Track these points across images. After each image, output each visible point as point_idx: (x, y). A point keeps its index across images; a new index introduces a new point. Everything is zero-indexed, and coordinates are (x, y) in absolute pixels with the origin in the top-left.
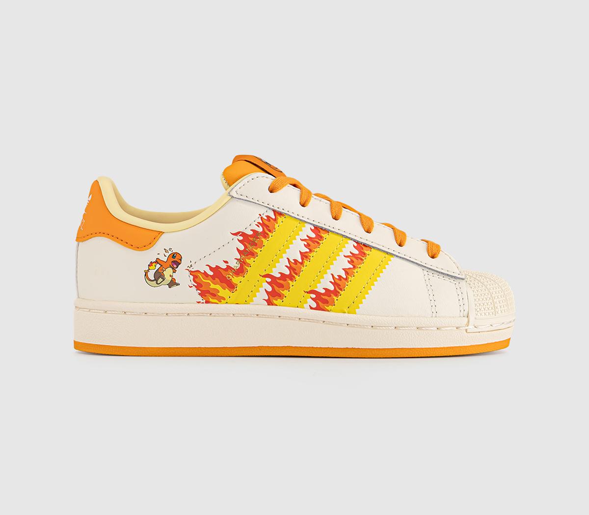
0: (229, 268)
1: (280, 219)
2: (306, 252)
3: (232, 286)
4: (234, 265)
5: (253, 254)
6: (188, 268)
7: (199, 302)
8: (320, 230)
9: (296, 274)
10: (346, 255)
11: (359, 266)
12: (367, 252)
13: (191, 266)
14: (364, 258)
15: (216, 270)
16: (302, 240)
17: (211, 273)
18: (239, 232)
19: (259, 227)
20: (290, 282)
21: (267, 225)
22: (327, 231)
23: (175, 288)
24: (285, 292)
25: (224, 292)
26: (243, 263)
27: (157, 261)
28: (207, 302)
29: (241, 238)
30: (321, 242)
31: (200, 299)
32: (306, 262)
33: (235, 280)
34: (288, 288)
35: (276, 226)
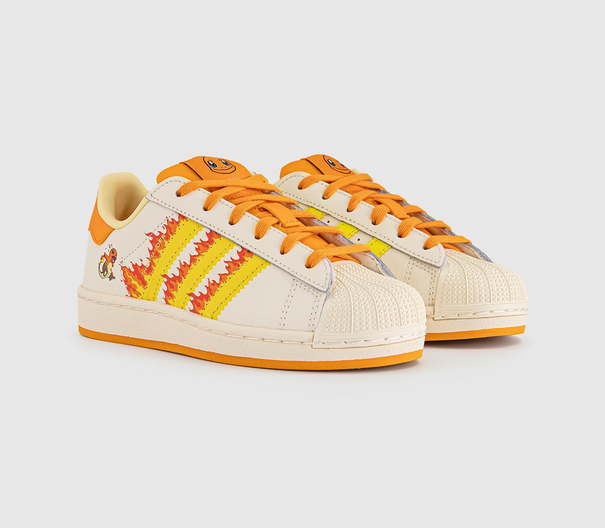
0: (143, 266)
1: (182, 222)
2: (195, 256)
3: (144, 283)
4: (147, 263)
5: (157, 255)
6: (120, 264)
7: (127, 296)
8: (215, 234)
9: (184, 276)
10: (226, 261)
11: (233, 273)
12: (246, 259)
13: (122, 262)
14: (241, 265)
15: (135, 266)
16: (195, 244)
17: (133, 270)
18: (151, 233)
19: (164, 228)
20: (178, 283)
21: (171, 227)
22: (219, 236)
23: (113, 280)
24: (174, 293)
25: (140, 289)
26: (152, 263)
27: (105, 256)
28: (131, 296)
29: (151, 239)
30: (210, 246)
31: (127, 293)
32: (193, 266)
33: (147, 278)
34: (176, 290)
35: (178, 228)
